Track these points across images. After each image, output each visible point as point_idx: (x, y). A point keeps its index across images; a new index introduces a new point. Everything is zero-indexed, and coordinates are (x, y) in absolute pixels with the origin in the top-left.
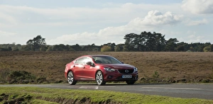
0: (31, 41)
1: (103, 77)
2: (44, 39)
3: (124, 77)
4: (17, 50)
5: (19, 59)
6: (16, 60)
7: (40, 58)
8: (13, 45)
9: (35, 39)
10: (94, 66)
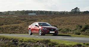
0: (73, 10)
1: (42, 32)
2: (79, 9)
3: (50, 32)
4: (67, 14)
5: (72, 18)
6: (71, 18)
7: (82, 17)
8: (65, 12)
9: (75, 9)
10: (38, 27)
